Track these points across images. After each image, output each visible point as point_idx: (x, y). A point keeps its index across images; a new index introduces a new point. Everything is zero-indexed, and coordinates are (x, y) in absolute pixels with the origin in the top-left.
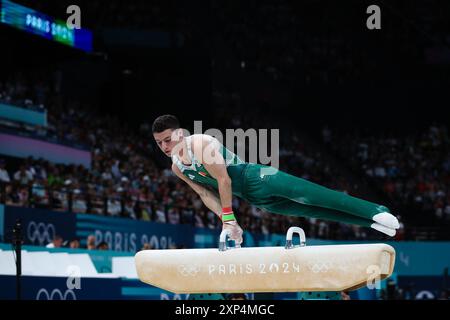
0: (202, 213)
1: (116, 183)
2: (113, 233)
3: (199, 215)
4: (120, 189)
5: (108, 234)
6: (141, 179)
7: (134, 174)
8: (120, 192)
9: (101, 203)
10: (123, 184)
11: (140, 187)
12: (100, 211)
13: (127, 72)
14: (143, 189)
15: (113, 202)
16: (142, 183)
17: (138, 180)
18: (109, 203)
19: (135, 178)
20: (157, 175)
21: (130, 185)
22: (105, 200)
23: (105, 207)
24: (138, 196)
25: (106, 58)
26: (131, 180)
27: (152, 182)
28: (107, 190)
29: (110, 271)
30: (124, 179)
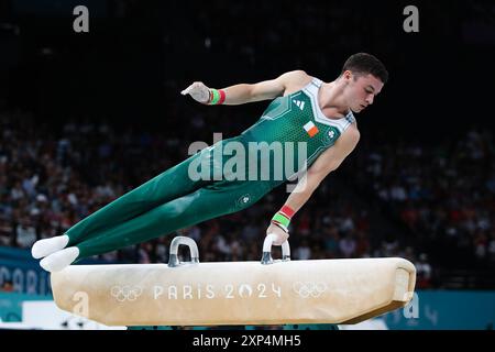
0: (149, 247)
1: (30, 202)
2: (25, 272)
3: (145, 249)
4: (35, 211)
5: (18, 272)
6: (66, 199)
7: (55, 190)
8: (36, 216)
9: (8, 229)
10: (39, 205)
11: (63, 209)
12: (6, 240)
13: (46, 51)
14: (67, 212)
15: (25, 228)
16: (66, 204)
17: (61, 199)
18: (20, 230)
19: (56, 196)
20: (86, 193)
21: (49, 206)
22: (15, 225)
23: (14, 235)
24: (60, 220)
25: (17, 31)
26: (50, 199)
27: (80, 203)
28: (18, 211)
29: (19, 319)
30: (41, 198)
